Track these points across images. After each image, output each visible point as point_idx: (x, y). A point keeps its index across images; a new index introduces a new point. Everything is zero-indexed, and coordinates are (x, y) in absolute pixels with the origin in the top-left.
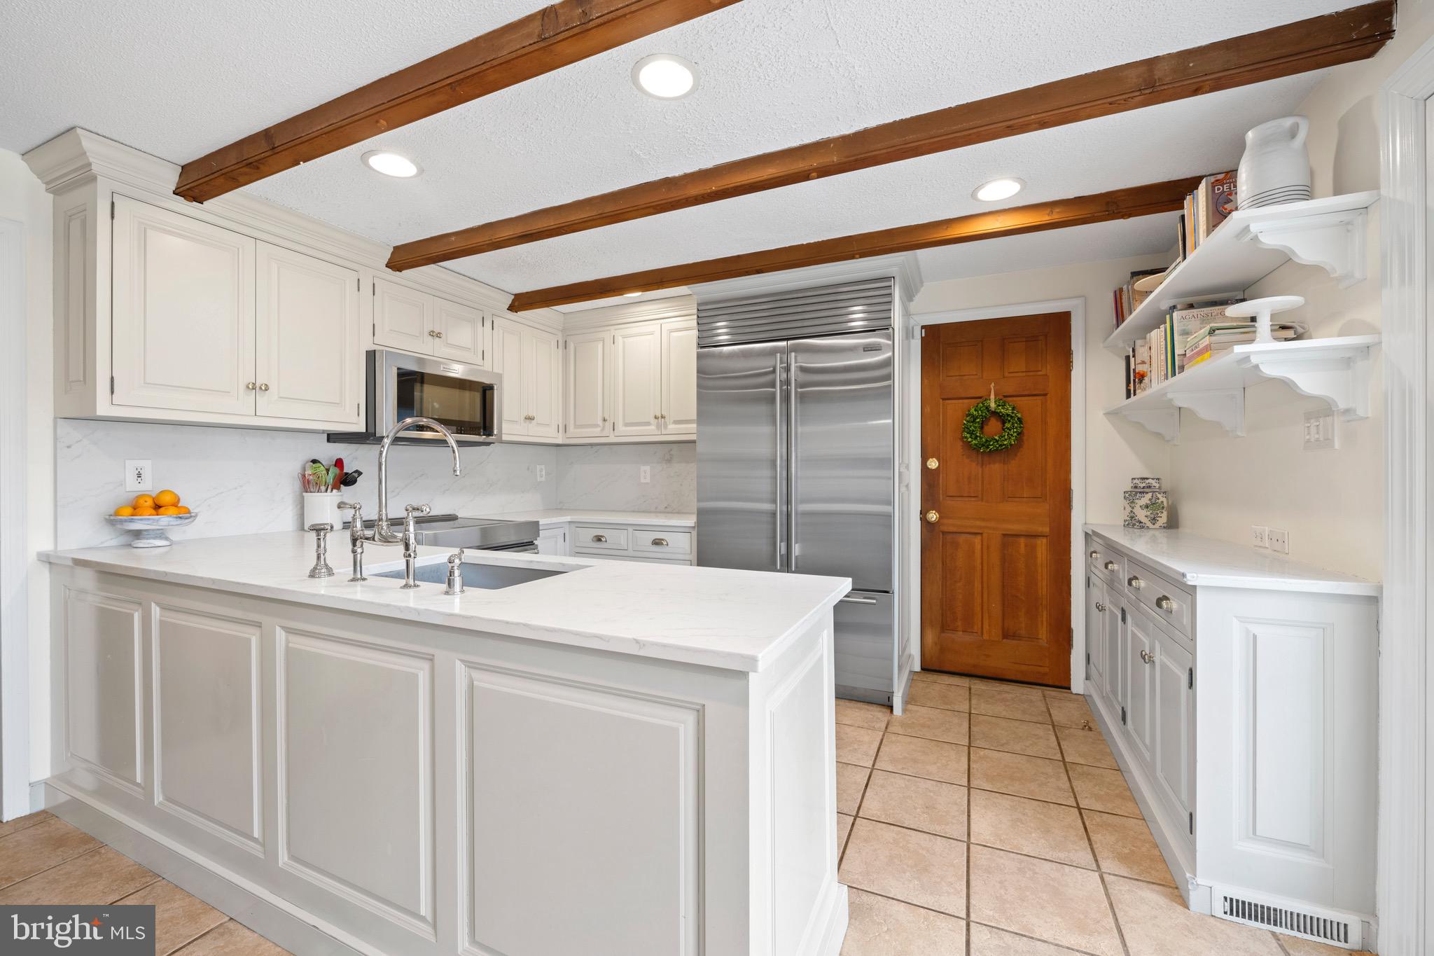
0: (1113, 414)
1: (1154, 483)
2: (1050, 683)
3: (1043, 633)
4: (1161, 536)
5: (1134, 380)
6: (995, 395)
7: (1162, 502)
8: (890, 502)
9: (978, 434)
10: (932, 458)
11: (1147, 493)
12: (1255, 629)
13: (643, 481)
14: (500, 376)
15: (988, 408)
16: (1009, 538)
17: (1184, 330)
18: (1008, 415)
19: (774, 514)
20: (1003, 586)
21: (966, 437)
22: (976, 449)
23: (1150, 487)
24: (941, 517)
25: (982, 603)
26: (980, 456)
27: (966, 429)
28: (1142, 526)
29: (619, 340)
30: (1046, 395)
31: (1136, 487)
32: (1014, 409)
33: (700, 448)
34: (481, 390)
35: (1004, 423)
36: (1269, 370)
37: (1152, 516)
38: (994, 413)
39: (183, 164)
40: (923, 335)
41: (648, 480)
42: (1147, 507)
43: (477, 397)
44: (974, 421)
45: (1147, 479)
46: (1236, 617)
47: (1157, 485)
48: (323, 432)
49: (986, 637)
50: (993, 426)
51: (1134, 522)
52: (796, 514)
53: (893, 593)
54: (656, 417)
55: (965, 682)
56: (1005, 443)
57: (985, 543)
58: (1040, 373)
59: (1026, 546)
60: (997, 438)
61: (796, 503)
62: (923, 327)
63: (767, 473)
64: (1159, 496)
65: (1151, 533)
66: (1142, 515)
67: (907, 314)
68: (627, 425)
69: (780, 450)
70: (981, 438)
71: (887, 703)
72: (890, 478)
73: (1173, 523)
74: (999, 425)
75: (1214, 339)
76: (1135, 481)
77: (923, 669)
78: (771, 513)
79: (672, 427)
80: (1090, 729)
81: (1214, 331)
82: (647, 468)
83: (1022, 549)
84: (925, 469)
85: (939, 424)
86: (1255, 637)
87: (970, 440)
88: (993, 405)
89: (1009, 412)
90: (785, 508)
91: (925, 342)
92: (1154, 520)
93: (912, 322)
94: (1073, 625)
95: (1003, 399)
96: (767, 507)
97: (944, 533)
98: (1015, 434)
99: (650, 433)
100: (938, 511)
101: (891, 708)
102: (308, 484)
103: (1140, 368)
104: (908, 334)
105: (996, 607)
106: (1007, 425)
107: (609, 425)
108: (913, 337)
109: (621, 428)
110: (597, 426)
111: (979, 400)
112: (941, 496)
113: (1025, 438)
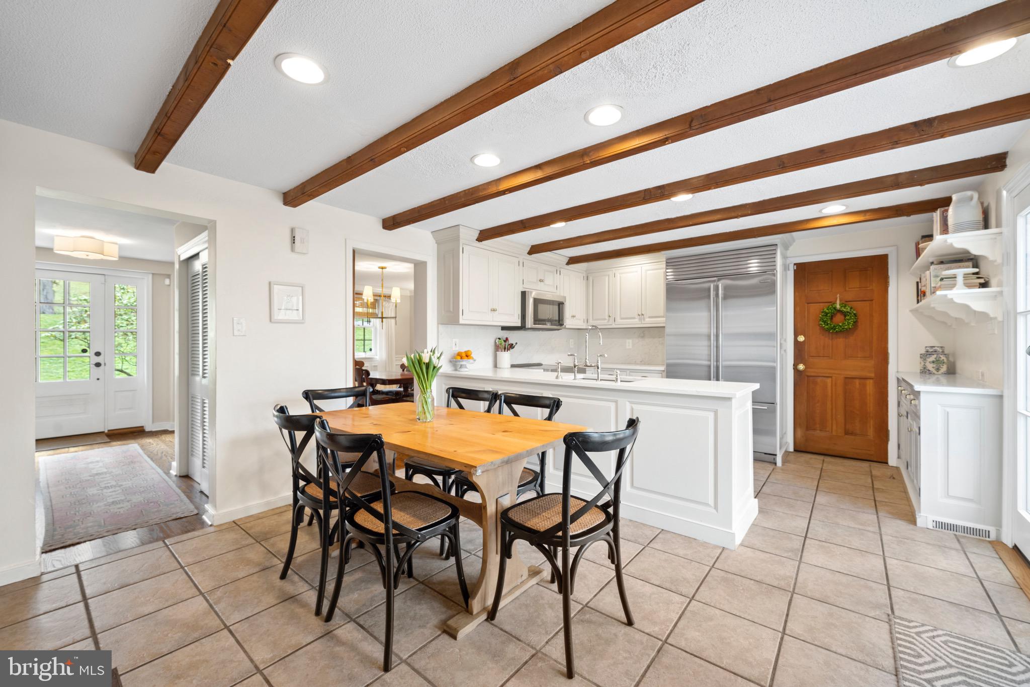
0: (914, 311)
1: (939, 349)
2: (875, 460)
3: (871, 433)
4: (943, 379)
5: (920, 294)
6: (840, 301)
7: (943, 360)
8: (775, 361)
9: (829, 323)
10: (801, 335)
11: (933, 355)
12: (948, 409)
13: (627, 347)
14: (565, 298)
15: (835, 308)
16: (848, 380)
17: (936, 275)
18: (848, 312)
19: (709, 367)
20: (845, 406)
21: (821, 324)
22: (828, 330)
23: (936, 351)
24: (806, 368)
25: (832, 415)
26: (831, 335)
27: (822, 319)
28: (930, 373)
29: (618, 275)
30: (872, 300)
31: (927, 352)
32: (851, 308)
33: (667, 330)
34: (557, 304)
35: (845, 316)
36: (957, 300)
37: (937, 367)
38: (839, 311)
39: (481, 229)
40: (795, 268)
41: (631, 347)
42: (933, 362)
43: (556, 307)
44: (826, 315)
45: (934, 347)
46: (940, 404)
47: (941, 350)
48: (500, 326)
49: (834, 433)
50: (839, 318)
51: (926, 370)
52: (722, 367)
53: (777, 404)
54: (639, 315)
55: (822, 457)
56: (846, 327)
57: (834, 383)
58: (868, 288)
59: (860, 384)
60: (841, 324)
61: (722, 361)
62: (795, 264)
63: (705, 343)
64: (941, 356)
65: (936, 376)
66: (930, 367)
67: (784, 257)
68: (622, 319)
69: (713, 331)
70: (831, 325)
71: (773, 461)
72: (775, 347)
73: (952, 371)
74: (842, 317)
75: (943, 283)
76: (928, 348)
77: (795, 450)
78: (708, 366)
79: (647, 320)
80: (894, 478)
81: (943, 279)
82: (630, 341)
83: (857, 386)
84: (796, 342)
85: (805, 317)
86: (948, 413)
87: (824, 325)
88: (838, 307)
89: (849, 310)
90: (715, 363)
91: (796, 272)
92: (938, 370)
93: (788, 261)
94: (890, 428)
95: (844, 303)
96: (706, 363)
97: (808, 376)
98: (852, 323)
99: (636, 323)
100: (804, 364)
101: (775, 464)
102: (497, 348)
103: (923, 289)
104: (786, 268)
105: (840, 417)
106: (848, 317)
107: (612, 319)
108: (789, 270)
109: (618, 320)
110: (605, 319)
111: (829, 304)
112: (806, 356)
113: (859, 324)
